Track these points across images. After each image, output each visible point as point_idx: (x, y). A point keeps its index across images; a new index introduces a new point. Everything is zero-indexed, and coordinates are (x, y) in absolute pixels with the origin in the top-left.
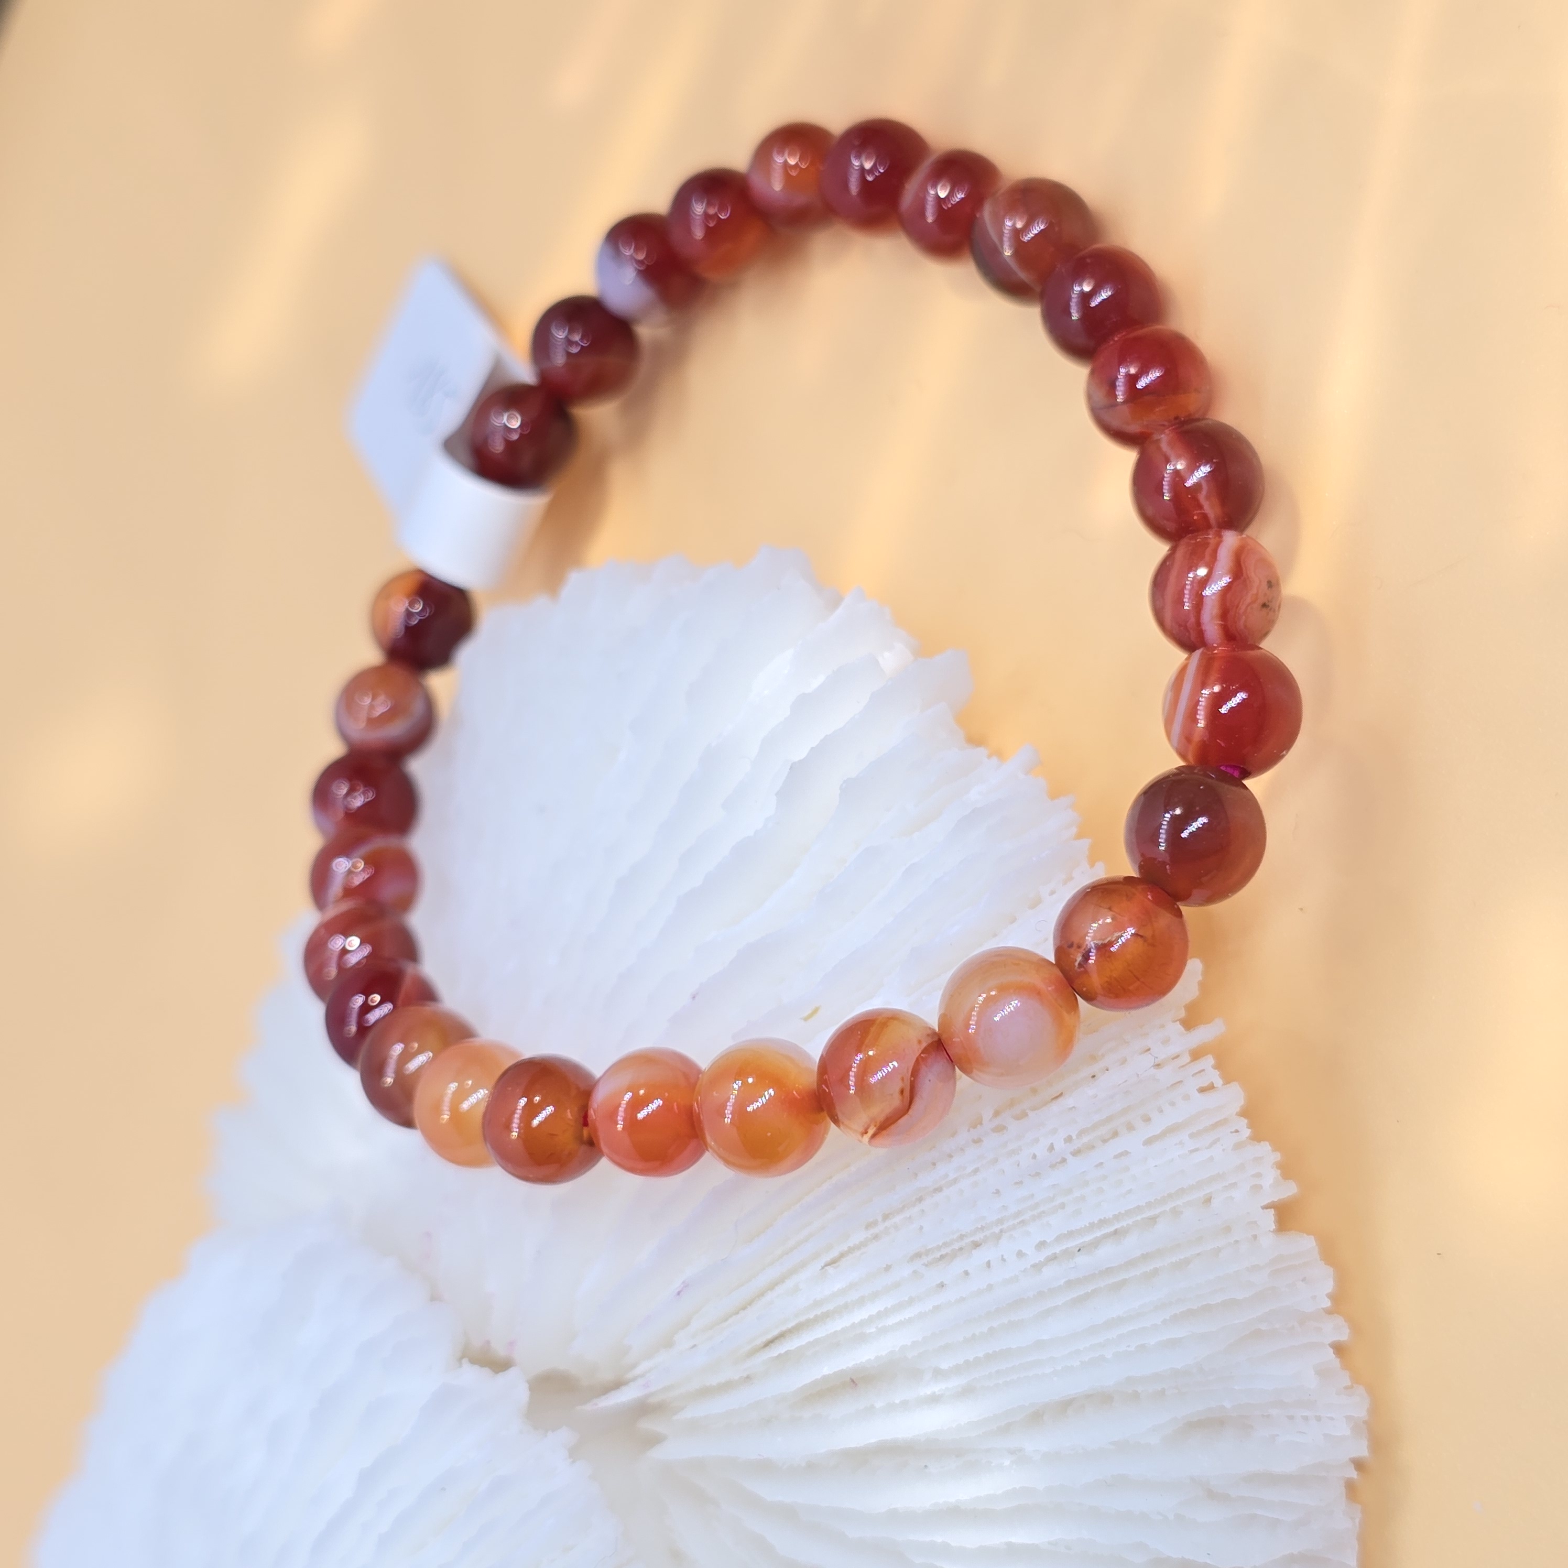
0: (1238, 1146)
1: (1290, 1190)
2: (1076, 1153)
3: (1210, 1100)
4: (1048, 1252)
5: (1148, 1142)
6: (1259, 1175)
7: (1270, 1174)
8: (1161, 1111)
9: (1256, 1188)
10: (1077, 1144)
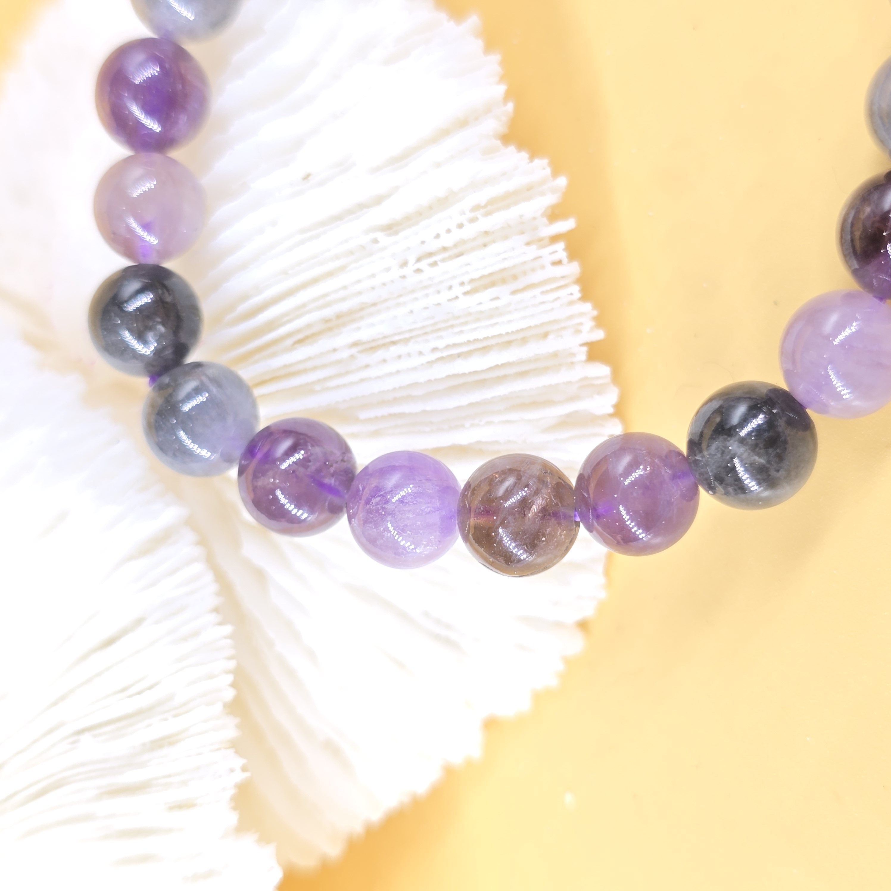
0: (571, 303)
1: (599, 335)
2: (466, 293)
3: (558, 271)
4: (438, 355)
5: (514, 292)
6: (581, 324)
7: (588, 324)
8: (525, 273)
9: (578, 332)
10: (467, 288)
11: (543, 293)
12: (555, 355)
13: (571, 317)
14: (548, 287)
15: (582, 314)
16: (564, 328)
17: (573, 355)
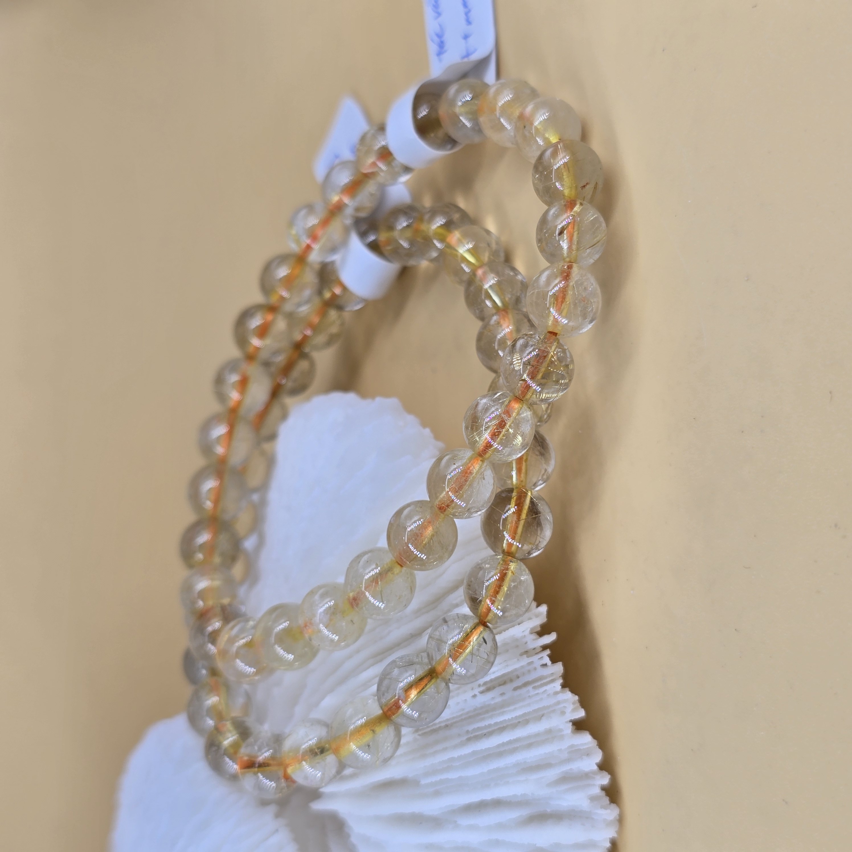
0: (556, 693)
1: (581, 714)
2: (482, 692)
3: (546, 672)
5: (515, 689)
6: (565, 707)
7: (570, 707)
8: (524, 674)
9: (563, 713)
10: (482, 689)
11: (534, 688)
12: (549, 731)
13: (558, 703)
14: (539, 683)
15: (565, 701)
16: (554, 711)
17: (561, 730)
